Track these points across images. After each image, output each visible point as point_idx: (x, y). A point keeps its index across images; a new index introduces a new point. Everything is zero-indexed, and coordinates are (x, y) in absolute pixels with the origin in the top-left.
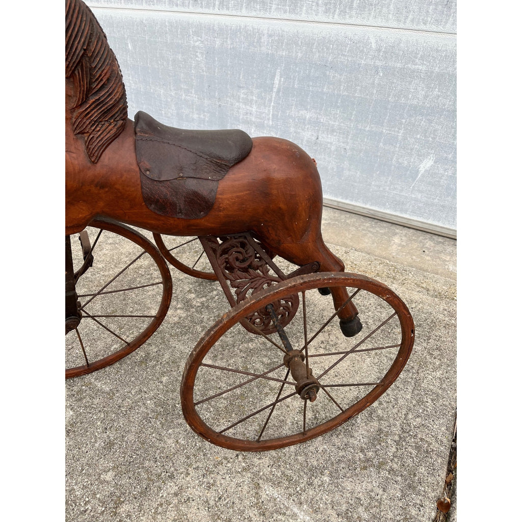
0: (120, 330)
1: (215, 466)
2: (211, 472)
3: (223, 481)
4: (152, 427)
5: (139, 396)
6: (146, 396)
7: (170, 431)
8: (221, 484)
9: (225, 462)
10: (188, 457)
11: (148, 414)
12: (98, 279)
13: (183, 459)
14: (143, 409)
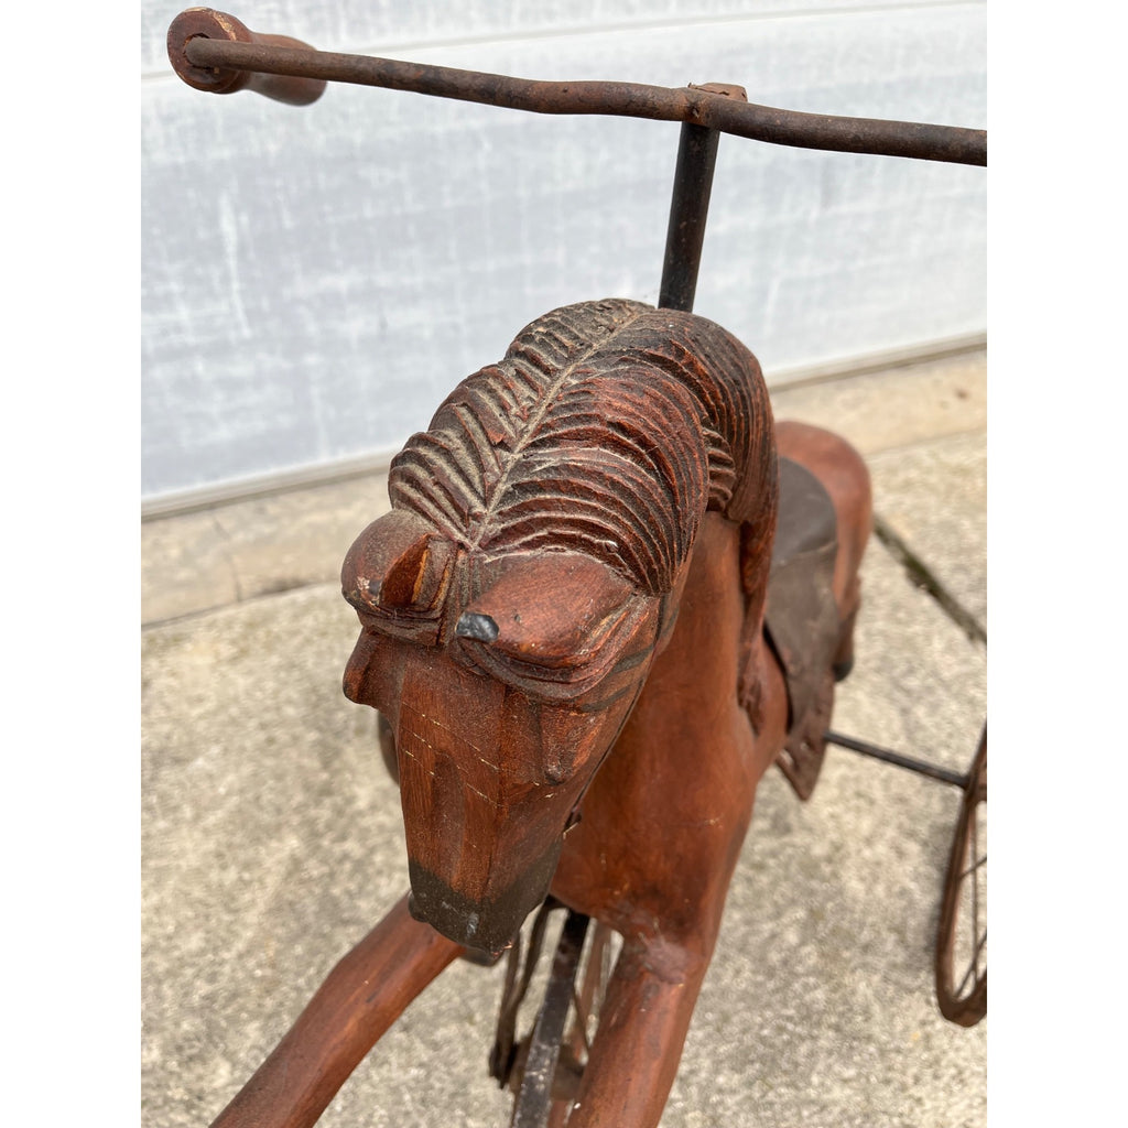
0: (472, 1023)
1: (928, 1048)
2: (937, 1061)
3: (962, 1054)
4: (786, 1106)
5: (694, 1090)
6: (703, 1075)
7: (815, 1079)
8: (966, 1059)
9: (929, 1028)
10: (887, 1082)
11: (749, 1098)
12: (240, 975)
13: (886, 1092)
14: (730, 1101)
